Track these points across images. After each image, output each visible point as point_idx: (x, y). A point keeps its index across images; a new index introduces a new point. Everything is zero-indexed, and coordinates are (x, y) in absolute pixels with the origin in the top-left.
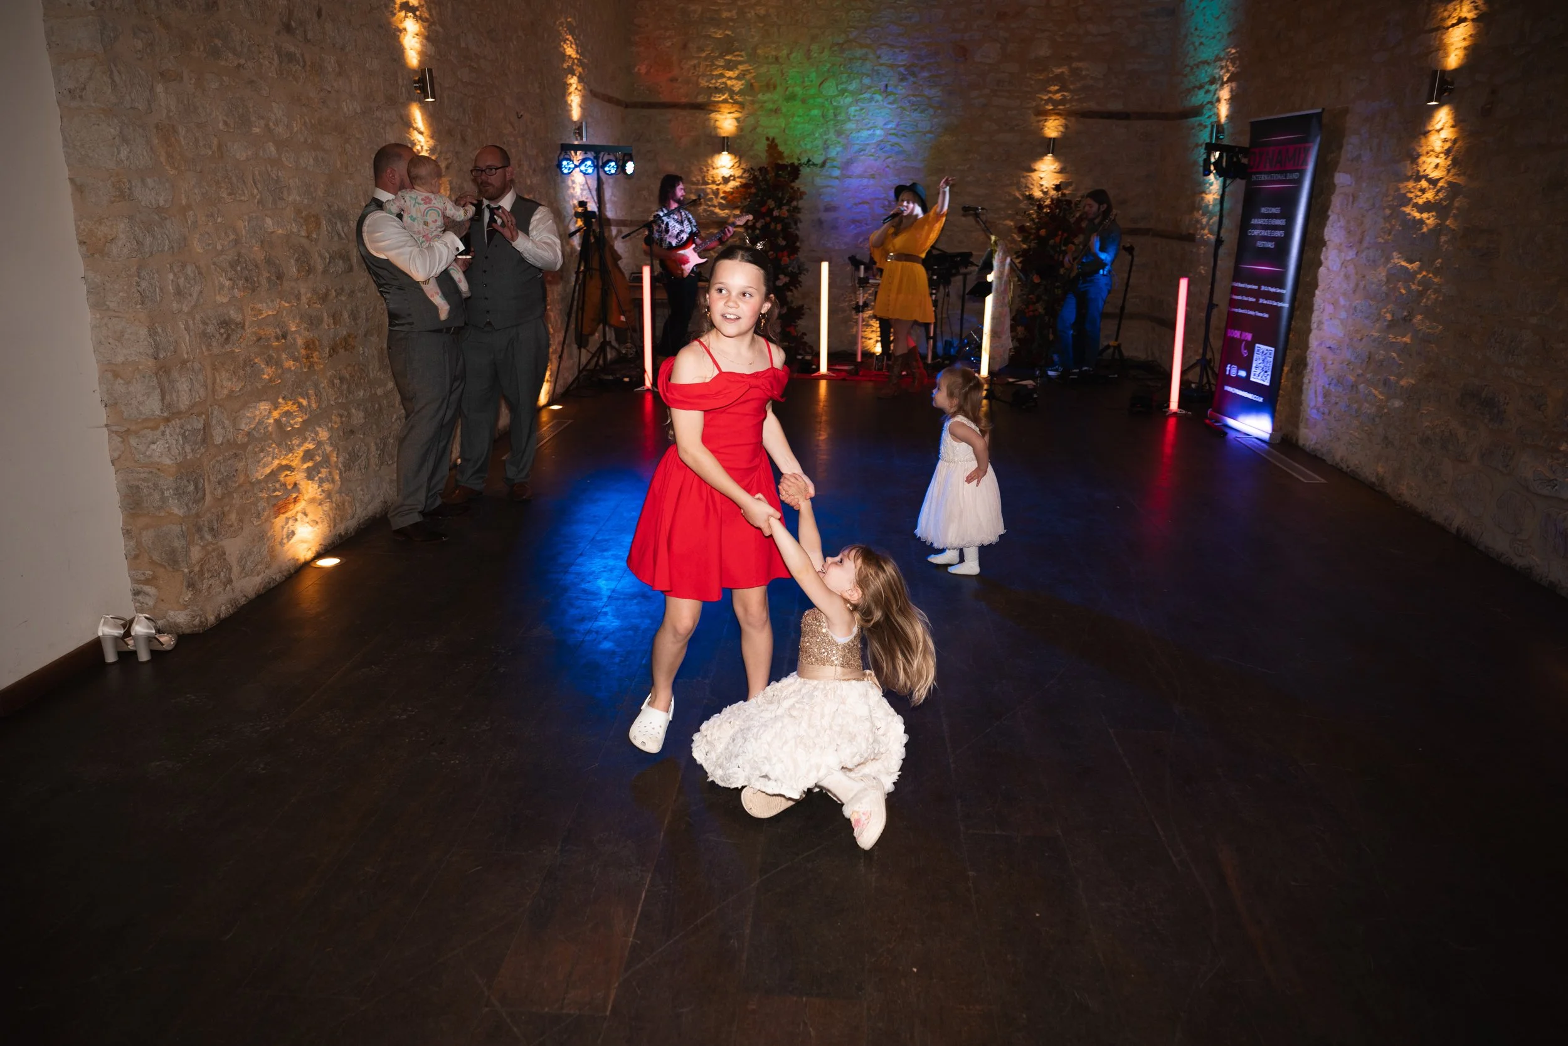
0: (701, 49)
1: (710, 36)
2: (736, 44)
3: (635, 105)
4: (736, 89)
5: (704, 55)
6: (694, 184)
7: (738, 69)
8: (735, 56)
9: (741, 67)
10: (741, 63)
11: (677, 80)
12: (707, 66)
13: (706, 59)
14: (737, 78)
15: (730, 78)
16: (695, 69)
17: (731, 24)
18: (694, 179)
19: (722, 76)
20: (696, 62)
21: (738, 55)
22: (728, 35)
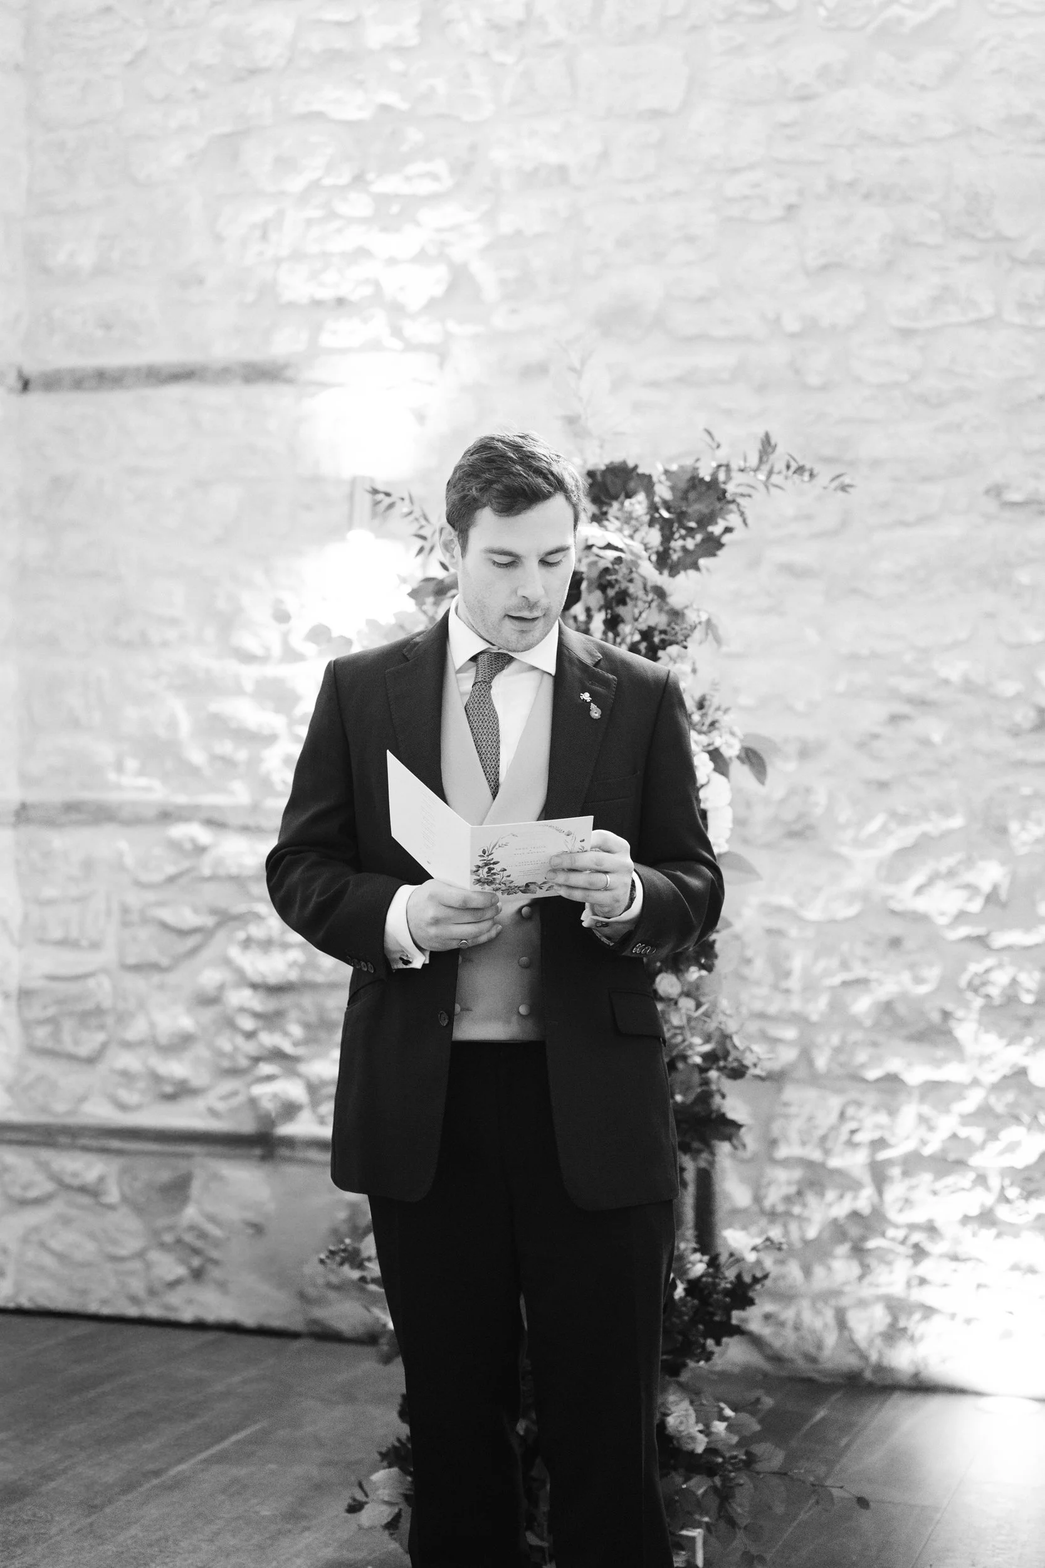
0: (285, 164)
1: (320, 116)
2: (414, 135)
3: (52, 382)
4: (414, 301)
5: (296, 184)
6: (248, 658)
7: (418, 224)
8: (408, 179)
9: (431, 217)
10: (433, 199)
11: (201, 282)
12: (309, 222)
13: (304, 198)
14: (421, 257)
15: (392, 261)
16: (264, 237)
17: (396, 65)
18: (249, 642)
19: (362, 253)
20: (265, 211)
21: (422, 176)
22: (385, 108)
